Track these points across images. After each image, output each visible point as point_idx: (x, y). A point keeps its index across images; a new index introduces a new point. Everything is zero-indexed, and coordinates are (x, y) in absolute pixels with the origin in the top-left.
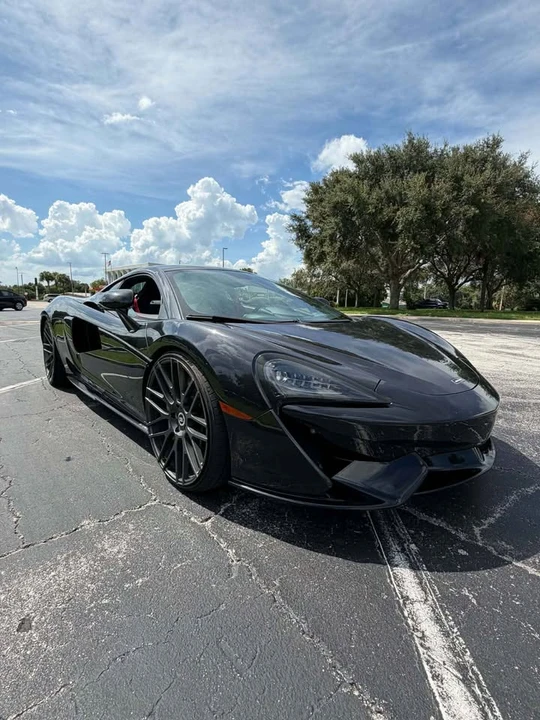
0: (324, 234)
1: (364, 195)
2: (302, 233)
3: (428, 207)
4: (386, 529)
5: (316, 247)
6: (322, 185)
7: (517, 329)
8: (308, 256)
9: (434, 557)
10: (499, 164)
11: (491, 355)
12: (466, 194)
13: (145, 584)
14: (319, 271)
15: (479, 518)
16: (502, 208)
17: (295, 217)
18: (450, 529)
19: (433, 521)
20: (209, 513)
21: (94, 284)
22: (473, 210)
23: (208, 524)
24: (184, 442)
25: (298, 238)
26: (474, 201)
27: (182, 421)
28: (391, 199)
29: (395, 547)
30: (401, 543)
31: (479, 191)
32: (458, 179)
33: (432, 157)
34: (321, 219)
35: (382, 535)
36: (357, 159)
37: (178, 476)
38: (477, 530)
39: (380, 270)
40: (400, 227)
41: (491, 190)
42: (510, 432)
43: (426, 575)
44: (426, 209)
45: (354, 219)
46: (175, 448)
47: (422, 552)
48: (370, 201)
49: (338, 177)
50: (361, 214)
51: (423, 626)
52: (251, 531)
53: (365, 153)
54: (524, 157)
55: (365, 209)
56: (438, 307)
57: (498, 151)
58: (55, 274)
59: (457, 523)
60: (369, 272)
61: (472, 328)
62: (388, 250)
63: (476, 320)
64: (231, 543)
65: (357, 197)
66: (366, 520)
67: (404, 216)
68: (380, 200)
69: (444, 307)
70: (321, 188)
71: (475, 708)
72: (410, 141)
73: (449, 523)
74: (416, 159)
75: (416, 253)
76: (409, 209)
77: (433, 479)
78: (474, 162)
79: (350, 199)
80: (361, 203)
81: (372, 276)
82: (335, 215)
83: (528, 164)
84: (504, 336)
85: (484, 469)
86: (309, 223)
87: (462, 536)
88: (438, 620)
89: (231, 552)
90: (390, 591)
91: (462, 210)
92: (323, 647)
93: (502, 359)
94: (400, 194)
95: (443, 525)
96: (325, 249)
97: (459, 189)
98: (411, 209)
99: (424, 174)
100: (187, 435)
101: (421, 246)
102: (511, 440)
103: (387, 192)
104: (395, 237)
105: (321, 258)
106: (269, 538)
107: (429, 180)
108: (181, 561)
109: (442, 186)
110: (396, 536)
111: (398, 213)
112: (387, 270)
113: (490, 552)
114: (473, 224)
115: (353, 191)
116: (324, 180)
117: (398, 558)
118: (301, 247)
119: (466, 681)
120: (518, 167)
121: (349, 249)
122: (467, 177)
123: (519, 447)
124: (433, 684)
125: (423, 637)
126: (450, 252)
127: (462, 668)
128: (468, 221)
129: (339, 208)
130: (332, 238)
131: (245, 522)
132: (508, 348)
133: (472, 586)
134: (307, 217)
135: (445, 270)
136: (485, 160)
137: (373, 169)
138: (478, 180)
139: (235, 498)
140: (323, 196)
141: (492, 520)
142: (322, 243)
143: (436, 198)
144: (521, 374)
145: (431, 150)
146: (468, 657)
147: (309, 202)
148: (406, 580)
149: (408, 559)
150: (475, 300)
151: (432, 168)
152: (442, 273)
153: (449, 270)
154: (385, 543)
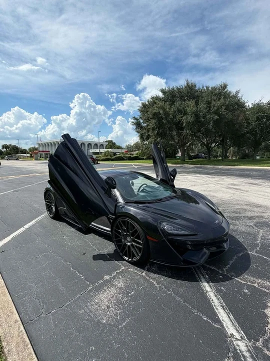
0: (149, 127)
1: (168, 110)
2: (138, 125)
3: (196, 115)
4: (198, 271)
5: (145, 133)
6: (147, 103)
7: (238, 172)
8: (142, 137)
9: (213, 279)
10: (227, 95)
11: (228, 190)
12: (213, 109)
13: (134, 293)
14: (146, 142)
15: (225, 265)
16: (229, 116)
17: (135, 118)
18: (217, 270)
19: (211, 267)
20: (143, 270)
21: (30, 149)
22: (216, 117)
23: (144, 274)
24: (131, 247)
25: (137, 128)
26: (216, 113)
27: (129, 239)
28: (179, 111)
29: (202, 277)
30: (203, 276)
31: (218, 108)
32: (209, 103)
33: (197, 92)
34: (147, 120)
35: (197, 273)
36: (163, 91)
37: (129, 258)
38: (225, 269)
39: (175, 142)
40: (184, 124)
41: (224, 107)
42: (235, 231)
43: (211, 284)
44: (196, 117)
45: (163, 121)
46: (127, 248)
47: (210, 278)
48: (170, 113)
49: (155, 100)
50: (166, 118)
51: (212, 298)
52: (158, 275)
53: (167, 89)
54: (237, 92)
55: (168, 116)
56: (203, 158)
57: (226, 90)
58: (10, 145)
59: (219, 268)
60: (170, 143)
61: (219, 172)
62: (179, 135)
63: (220, 167)
64: (154, 279)
65: (164, 110)
66: (192, 269)
67: (186, 119)
68: (175, 112)
69: (205, 157)
70: (147, 105)
71: (226, 314)
72: (187, 84)
73: (216, 268)
74: (190, 93)
75: (192, 136)
76: (188, 116)
77: (212, 254)
78: (215, 95)
79: (161, 112)
80: (167, 114)
81: (172, 144)
82: (154, 118)
83: (239, 95)
84: (232, 177)
85: (226, 250)
86: (142, 121)
87: (220, 272)
88: (216, 296)
89: (155, 283)
90: (202, 289)
91: (212, 116)
92: (188, 305)
93: (232, 192)
94: (184, 109)
95: (215, 268)
96: (150, 133)
97: (210, 107)
98: (189, 117)
99: (194, 100)
100: (132, 245)
101: (194, 133)
102: (234, 234)
103: (178, 108)
104: (182, 129)
105: (148, 138)
106: (164, 277)
107: (197, 103)
108: (141, 286)
109: (202, 106)
110: (201, 273)
111: (183, 118)
112: (178, 142)
113: (228, 276)
114: (216, 123)
115: (162, 108)
116: (148, 101)
117: (203, 280)
118: (138, 133)
119: (224, 309)
120: (235, 96)
121: (161, 134)
122: (213, 102)
123: (237, 237)
124: (216, 310)
125: (213, 300)
126: (207, 133)
127: (223, 306)
128: (214, 121)
129: (156, 115)
130: (153, 129)
131: (155, 273)
132: (235, 185)
133: (224, 287)
134: (141, 118)
135: (205, 141)
136: (220, 94)
137: (171, 96)
138: (218, 103)
139: (148, 264)
140: (148, 109)
141: (229, 266)
142: (148, 131)
143: (200, 111)
144: (239, 200)
145: (197, 88)
146: (224, 304)
147: (142, 111)
148: (206, 286)
149: (206, 280)
150: (219, 153)
151: (198, 97)
152: (203, 142)
153: (207, 141)
154: (199, 276)
